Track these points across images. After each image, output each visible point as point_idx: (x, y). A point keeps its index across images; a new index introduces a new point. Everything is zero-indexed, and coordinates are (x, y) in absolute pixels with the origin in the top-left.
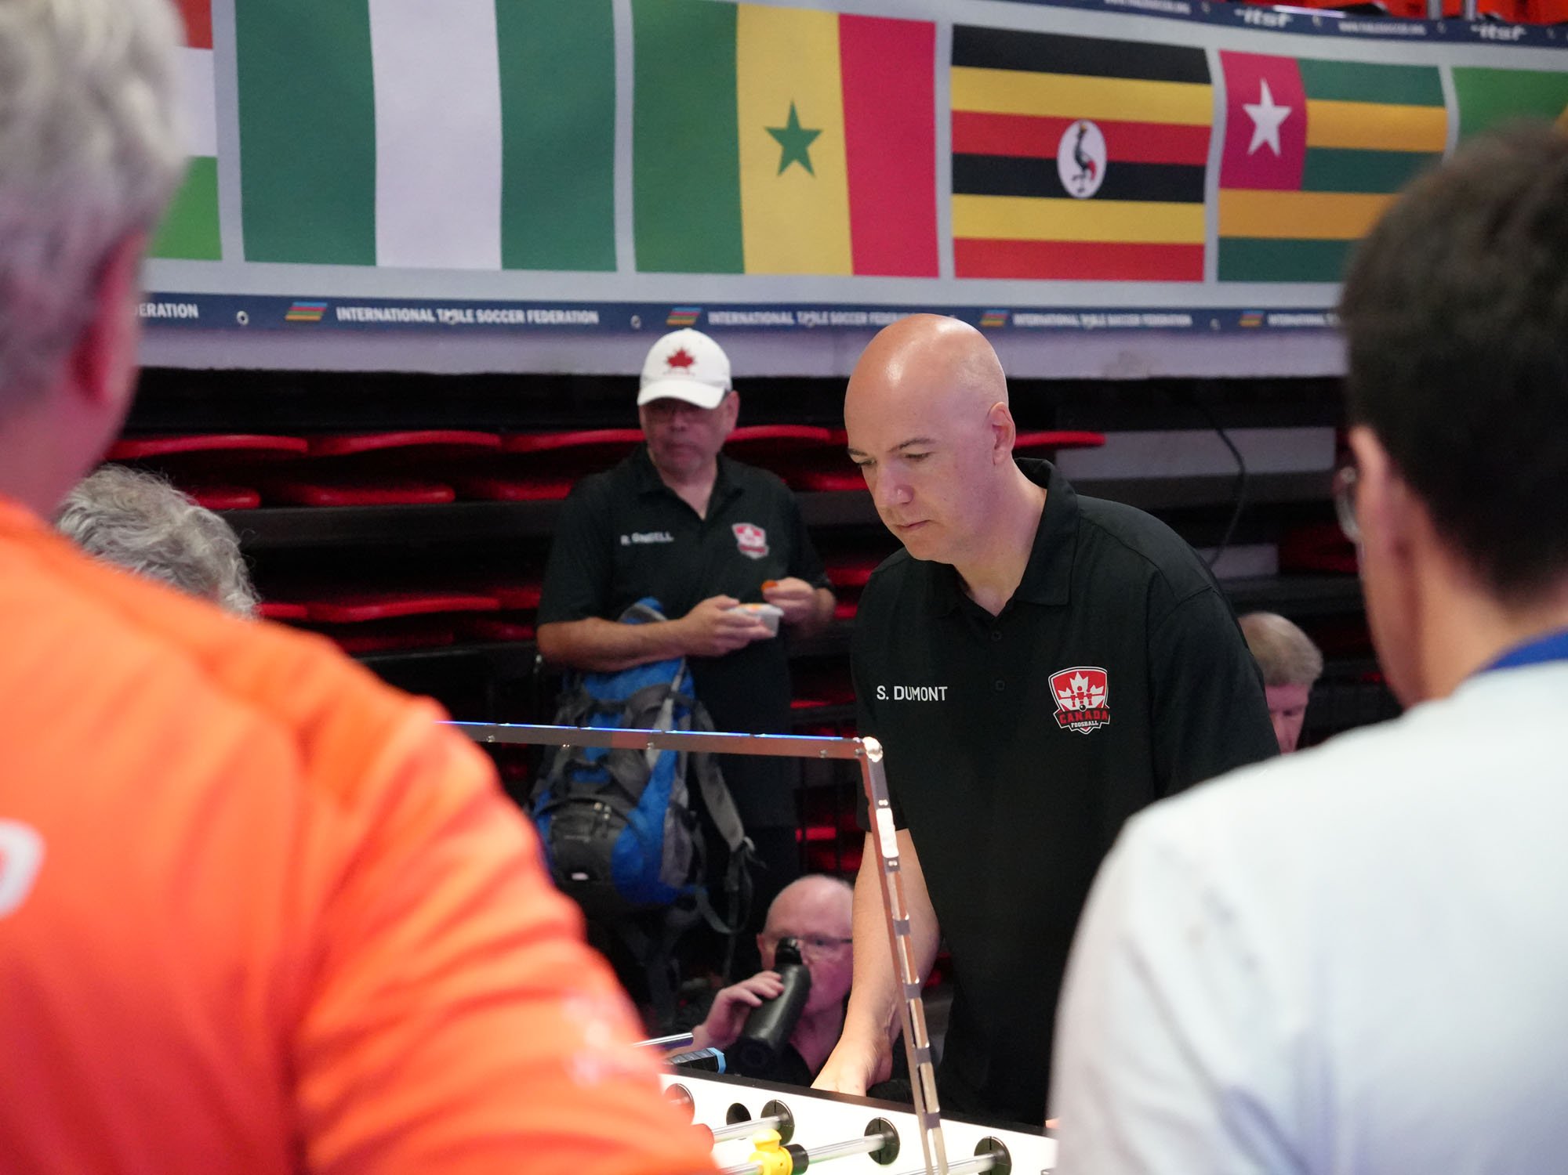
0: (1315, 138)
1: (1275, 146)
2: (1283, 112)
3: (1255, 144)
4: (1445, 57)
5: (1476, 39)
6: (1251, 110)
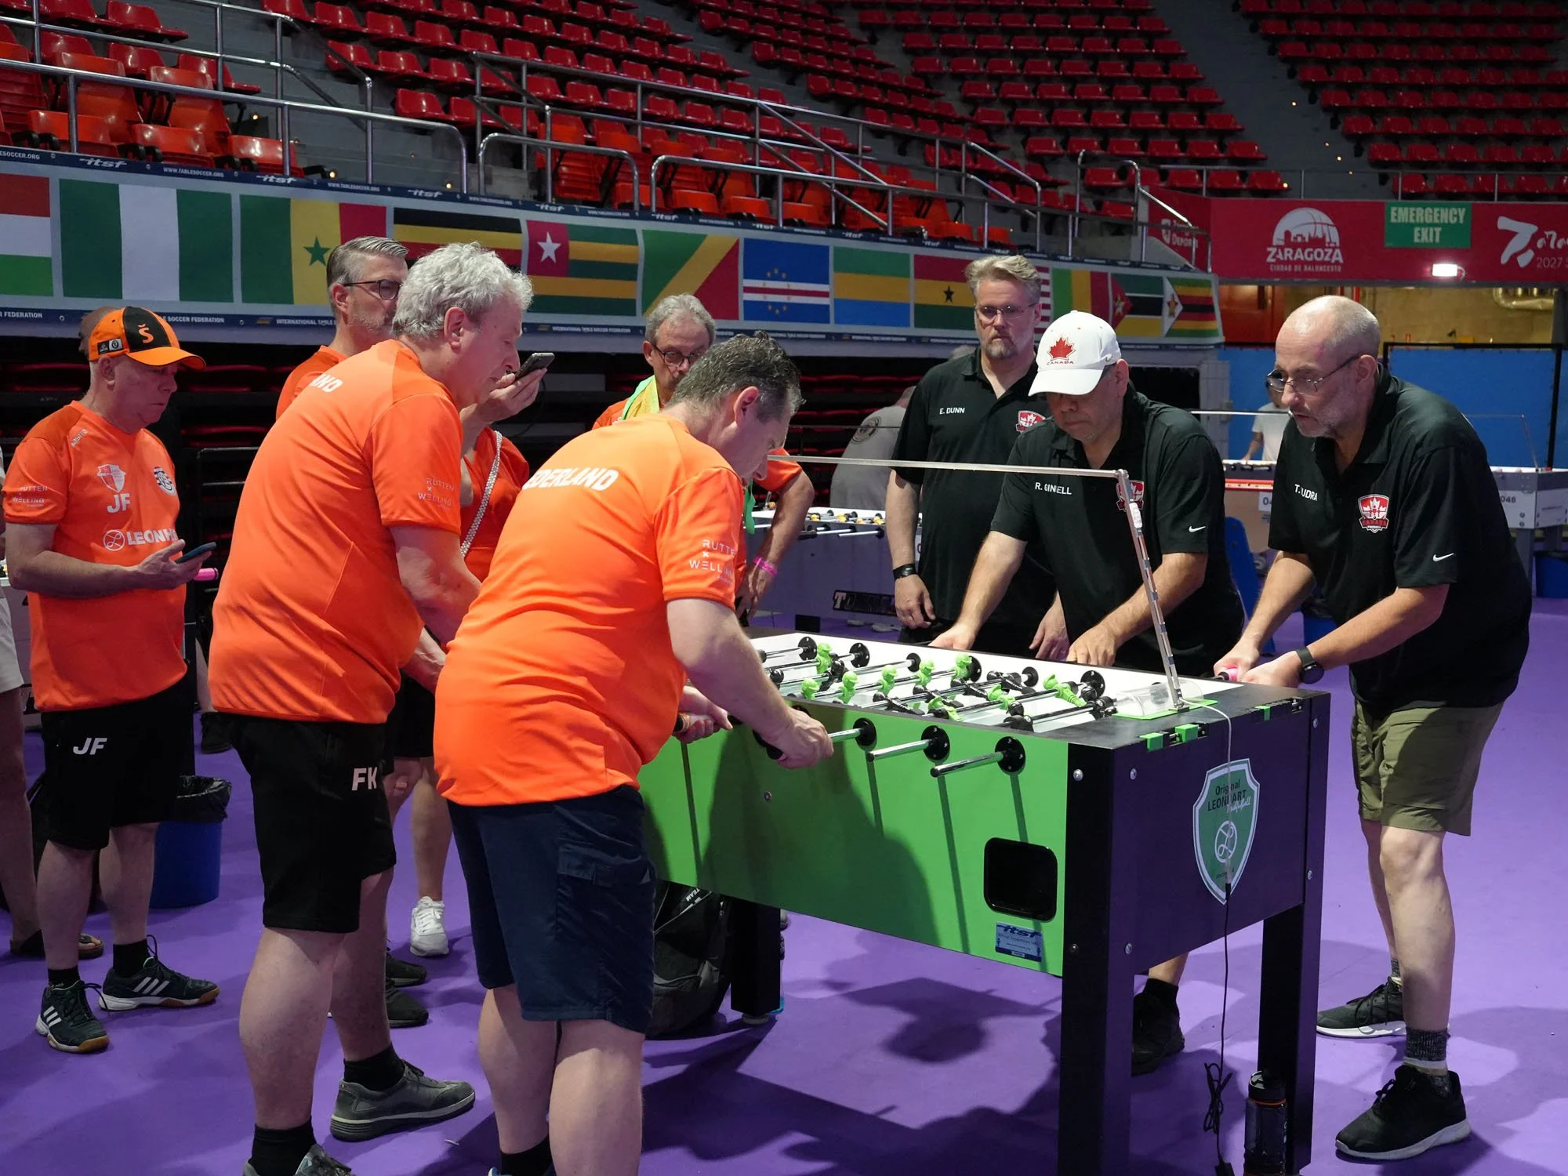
0: (572, 256)
1: (553, 258)
2: (557, 246)
3: (544, 257)
4: (639, 226)
5: (655, 219)
6: (542, 244)
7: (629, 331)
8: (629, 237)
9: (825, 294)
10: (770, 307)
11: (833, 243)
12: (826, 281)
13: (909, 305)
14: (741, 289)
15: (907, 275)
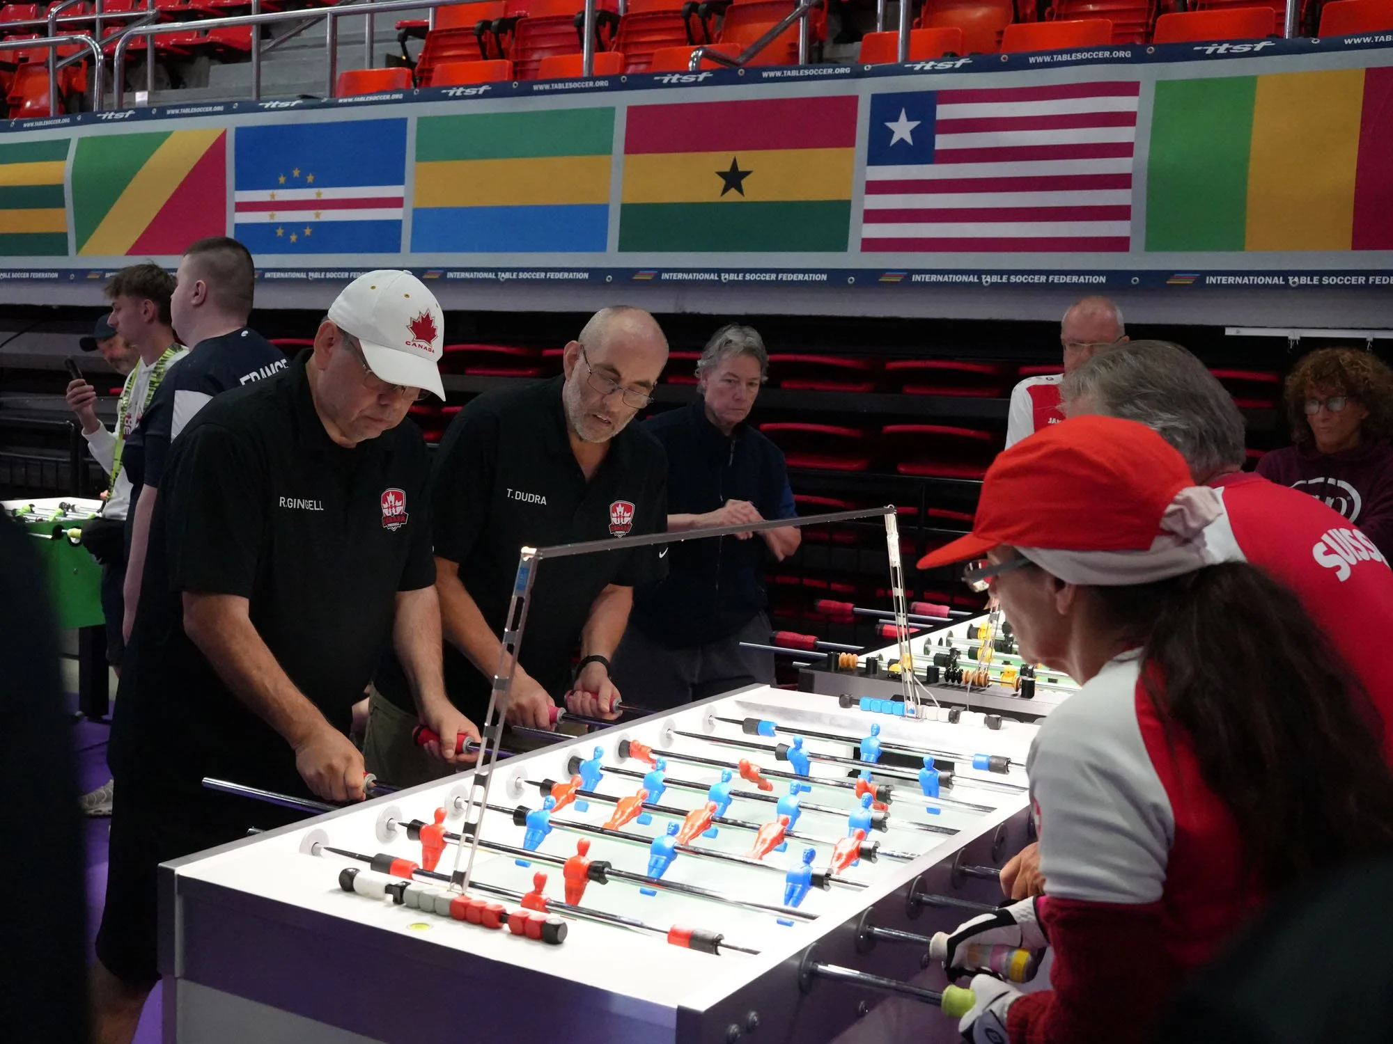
7: (56, 275)
8: (56, 151)
9: (397, 202)
10: (280, 232)
11: (413, 112)
12: (399, 180)
13: (604, 208)
14: (230, 206)
15: (607, 150)
